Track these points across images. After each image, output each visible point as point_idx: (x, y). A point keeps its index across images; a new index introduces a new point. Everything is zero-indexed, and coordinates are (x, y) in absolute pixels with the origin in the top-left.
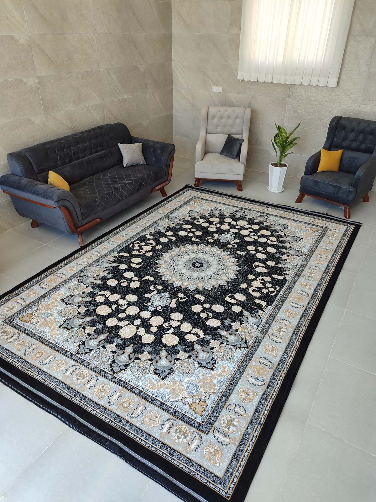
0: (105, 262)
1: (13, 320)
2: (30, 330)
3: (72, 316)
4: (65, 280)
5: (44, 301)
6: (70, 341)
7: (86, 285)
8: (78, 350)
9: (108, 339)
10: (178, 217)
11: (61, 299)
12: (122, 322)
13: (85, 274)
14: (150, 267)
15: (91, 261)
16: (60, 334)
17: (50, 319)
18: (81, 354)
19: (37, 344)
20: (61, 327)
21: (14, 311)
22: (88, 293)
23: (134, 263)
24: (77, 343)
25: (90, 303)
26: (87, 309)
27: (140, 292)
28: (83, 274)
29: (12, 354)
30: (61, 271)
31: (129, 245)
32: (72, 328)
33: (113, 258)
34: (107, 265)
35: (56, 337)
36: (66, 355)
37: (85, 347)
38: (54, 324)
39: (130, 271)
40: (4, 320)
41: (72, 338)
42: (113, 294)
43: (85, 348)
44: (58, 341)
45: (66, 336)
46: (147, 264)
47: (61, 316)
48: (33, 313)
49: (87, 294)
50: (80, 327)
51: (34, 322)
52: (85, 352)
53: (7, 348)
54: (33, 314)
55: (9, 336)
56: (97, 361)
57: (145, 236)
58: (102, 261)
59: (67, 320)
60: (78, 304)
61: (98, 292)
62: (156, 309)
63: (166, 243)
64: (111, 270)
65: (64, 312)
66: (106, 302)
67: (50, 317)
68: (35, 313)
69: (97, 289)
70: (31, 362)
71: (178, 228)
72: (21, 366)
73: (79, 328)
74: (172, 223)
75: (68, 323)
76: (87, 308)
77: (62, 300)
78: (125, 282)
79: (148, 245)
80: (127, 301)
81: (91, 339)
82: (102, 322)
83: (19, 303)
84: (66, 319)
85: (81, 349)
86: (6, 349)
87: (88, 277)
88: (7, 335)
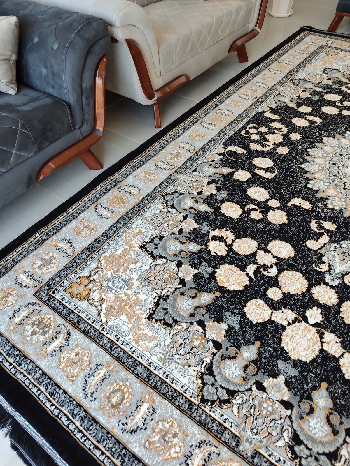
0: (206, 165)
1: (54, 293)
2: (90, 322)
3: (170, 290)
4: (141, 201)
5: (108, 248)
6: (178, 361)
7: (182, 215)
8: (201, 391)
9: (264, 361)
10: (308, 80)
11: (140, 244)
12: (280, 311)
13: (175, 188)
14: (293, 177)
15: (180, 162)
16: (154, 338)
17: (126, 294)
18: (211, 405)
19: (108, 365)
20: (152, 318)
21: (54, 269)
22: (189, 233)
23: (261, 169)
24: (196, 369)
25: (200, 258)
26: (197, 271)
27: (294, 234)
28: (172, 189)
29: (57, 390)
30: (130, 180)
31: (240, 130)
32: (176, 322)
33: (219, 157)
34: (211, 171)
35: (147, 348)
36: (179, 406)
37: (216, 381)
38: (137, 307)
39: (258, 185)
40: (37, 289)
41: (181, 352)
42: (239, 238)
43: (217, 385)
44: (152, 358)
45: (167, 343)
46: (286, 172)
47: (148, 288)
48: (90, 276)
49: (189, 236)
50: (192, 320)
51: (96, 299)
52: (218, 398)
53: (46, 370)
54: (92, 279)
55: (47, 336)
56: (255, 431)
57: (262, 113)
58: (199, 162)
59: (161, 300)
60: (176, 259)
61: (208, 232)
62: (343, 282)
63: (306, 127)
64: (220, 182)
65: (152, 279)
66: (230, 256)
67: (125, 290)
68: (95, 277)
69: (206, 223)
70: (101, 419)
71: (318, 100)
72: (80, 431)
73: (192, 323)
74: (302, 90)
75: (165, 307)
76: (195, 268)
77: (143, 247)
78: (257, 210)
79: (274, 133)
80: (274, 257)
81: (223, 358)
82: (235, 308)
83: (62, 250)
84: (160, 297)
85: (208, 389)
86: (44, 374)
87: (182, 195)
88: (44, 333)
